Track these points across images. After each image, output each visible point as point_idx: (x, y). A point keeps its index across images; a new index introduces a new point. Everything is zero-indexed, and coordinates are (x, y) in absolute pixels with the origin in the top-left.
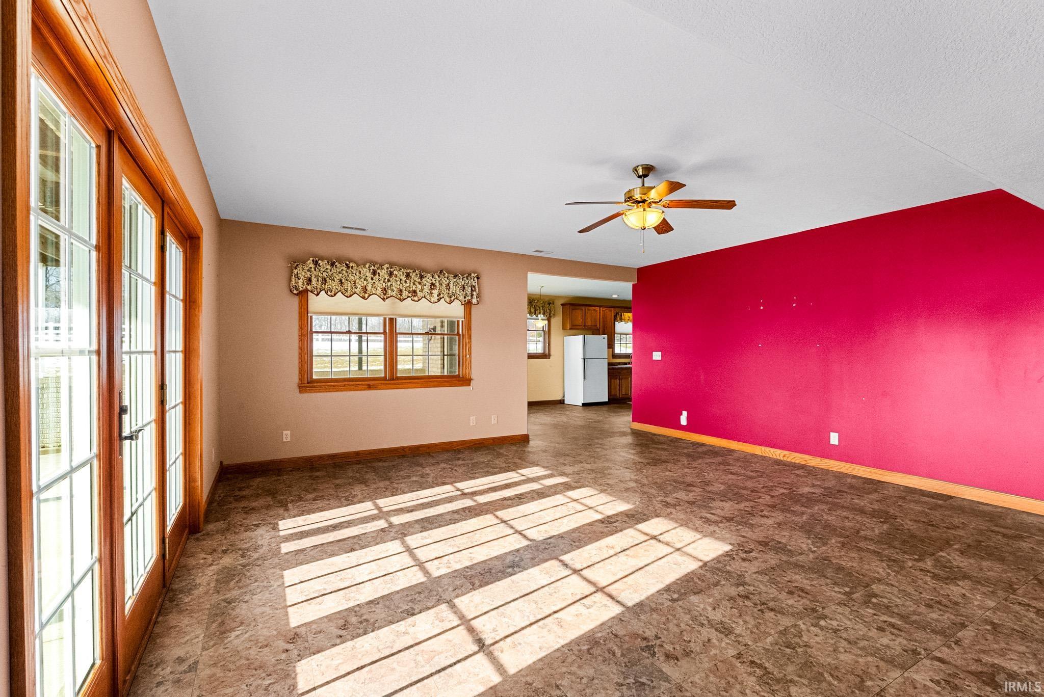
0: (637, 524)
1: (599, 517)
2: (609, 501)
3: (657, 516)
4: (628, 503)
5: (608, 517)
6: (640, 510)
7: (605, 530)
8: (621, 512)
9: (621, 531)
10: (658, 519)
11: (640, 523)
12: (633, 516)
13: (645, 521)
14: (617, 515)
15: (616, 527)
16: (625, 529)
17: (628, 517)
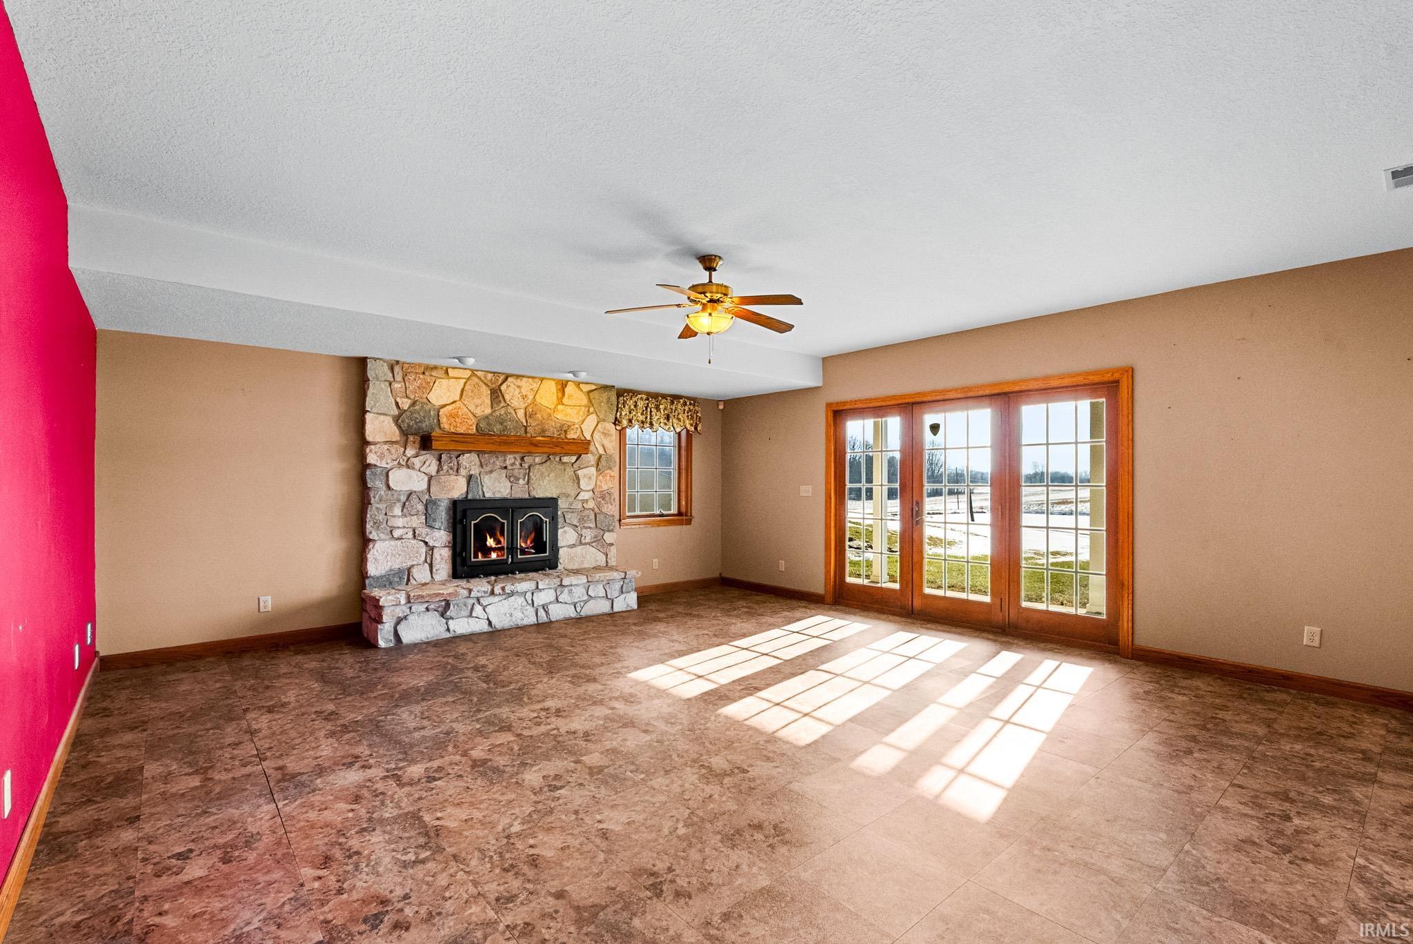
0: (717, 689)
1: (763, 694)
2: (756, 717)
3: (689, 699)
4: (726, 717)
5: (751, 695)
6: (710, 706)
7: (751, 682)
8: (735, 701)
9: (734, 681)
10: (689, 697)
11: (712, 690)
12: (720, 698)
13: (706, 693)
14: (741, 698)
15: (740, 685)
16: (730, 683)
17: (726, 696)
